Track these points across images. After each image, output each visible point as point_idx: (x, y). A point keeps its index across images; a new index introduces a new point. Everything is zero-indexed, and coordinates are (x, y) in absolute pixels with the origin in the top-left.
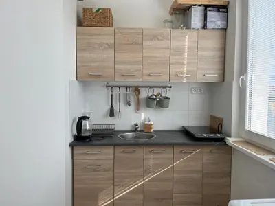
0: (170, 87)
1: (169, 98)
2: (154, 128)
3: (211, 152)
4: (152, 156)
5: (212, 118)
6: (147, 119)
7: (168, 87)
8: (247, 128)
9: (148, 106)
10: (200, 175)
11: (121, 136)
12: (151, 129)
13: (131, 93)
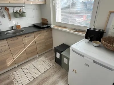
0: (24, 7)
1: (25, 12)
2: (22, 27)
3: (46, 31)
4: (26, 38)
5: (43, 19)
6: (17, 23)
7: (23, 7)
8: (57, 21)
9: (16, 17)
10: (44, 40)
11: (7, 33)
12: (20, 27)
13: (3, 10)
